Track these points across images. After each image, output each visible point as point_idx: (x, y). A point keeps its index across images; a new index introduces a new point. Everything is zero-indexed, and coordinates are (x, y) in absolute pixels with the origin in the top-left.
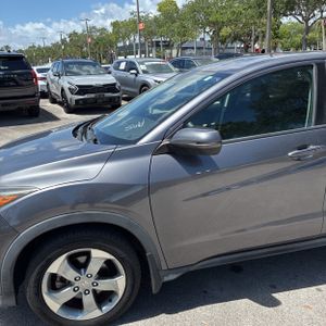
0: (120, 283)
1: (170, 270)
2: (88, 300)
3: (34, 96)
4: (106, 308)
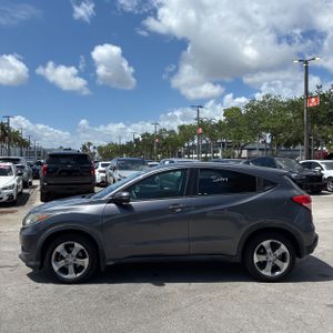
0: (86, 262)
1: (112, 260)
2: (71, 268)
3: (90, 183)
4: (78, 275)
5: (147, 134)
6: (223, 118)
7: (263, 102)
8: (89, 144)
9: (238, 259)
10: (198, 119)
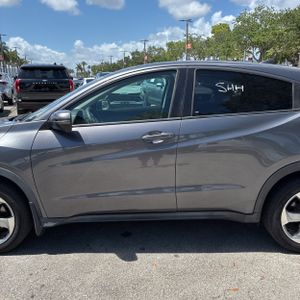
0: (10, 223)
5: (137, 52)
6: (210, 35)
7: (255, 15)
8: (84, 63)
9: (255, 219)
10: (187, 35)
